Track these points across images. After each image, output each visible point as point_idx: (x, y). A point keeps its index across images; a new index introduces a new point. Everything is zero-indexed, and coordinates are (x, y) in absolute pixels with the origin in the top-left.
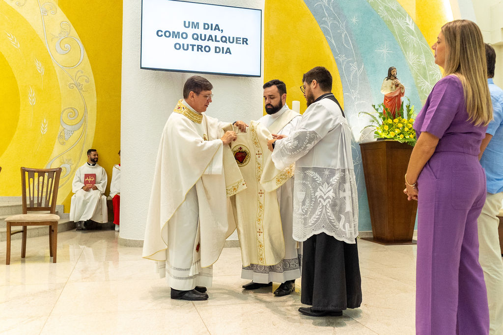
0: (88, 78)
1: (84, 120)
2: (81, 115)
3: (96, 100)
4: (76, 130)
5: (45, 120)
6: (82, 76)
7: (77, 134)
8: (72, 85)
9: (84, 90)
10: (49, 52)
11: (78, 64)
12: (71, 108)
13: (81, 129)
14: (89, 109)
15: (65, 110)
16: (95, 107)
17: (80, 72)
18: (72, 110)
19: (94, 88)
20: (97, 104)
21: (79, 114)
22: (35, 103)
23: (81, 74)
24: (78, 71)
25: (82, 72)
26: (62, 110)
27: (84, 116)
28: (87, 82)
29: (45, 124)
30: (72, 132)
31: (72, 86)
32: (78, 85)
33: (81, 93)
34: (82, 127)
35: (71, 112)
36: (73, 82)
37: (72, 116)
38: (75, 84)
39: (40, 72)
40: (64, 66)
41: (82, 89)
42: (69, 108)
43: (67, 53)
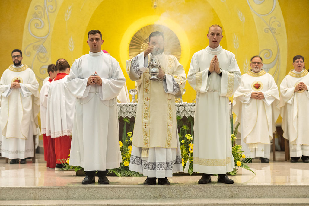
0: (280, 23)
1: (277, 58)
2: (274, 55)
3: (286, 41)
4: (271, 68)
5: (246, 61)
6: (274, 21)
7: (272, 70)
8: (267, 30)
9: (276, 33)
10: (249, 3)
11: (271, 11)
12: (267, 49)
13: (275, 67)
14: (281, 50)
16: (286, 48)
17: (273, 18)
18: (267, 51)
19: (285, 30)
20: (288, 44)
21: (274, 53)
22: (238, 47)
23: (274, 20)
25: (275, 18)
26: (260, 51)
27: (278, 55)
28: (279, 26)
29: (246, 64)
30: (268, 69)
31: (268, 31)
32: (272, 30)
33: (274, 36)
34: (276, 65)
35: (267, 53)
36: (268, 27)
37: (267, 56)
38: (269, 29)
39: (241, 20)
40: (260, 14)
41: (275, 32)
42: (265, 50)
43: (262, 3)
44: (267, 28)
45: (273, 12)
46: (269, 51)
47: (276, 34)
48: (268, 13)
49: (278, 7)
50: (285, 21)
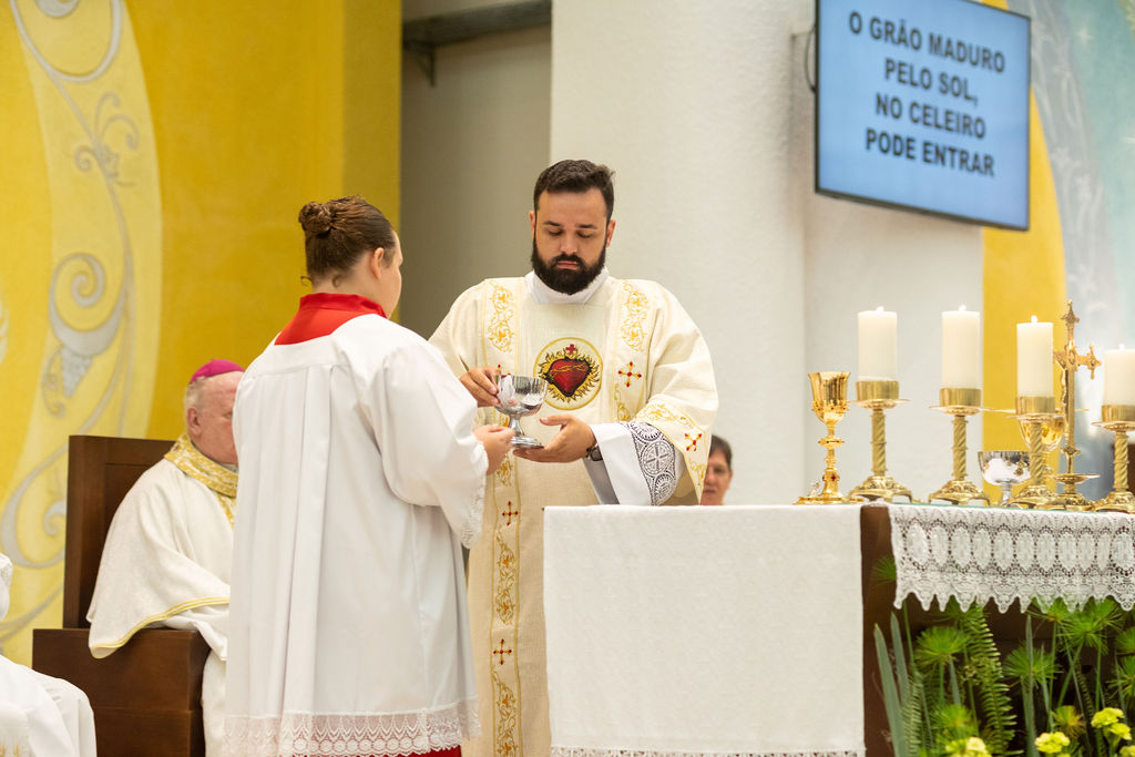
0: (136, 130)
1: (123, 309)
2: (113, 290)
4: (98, 354)
6: (112, 119)
7: (103, 366)
8: (86, 156)
9: (122, 178)
11: (104, 66)
12: (86, 257)
13: (114, 350)
14: (137, 265)
15: (62, 263)
17: (111, 100)
18: (84, 266)
19: (153, 170)
20: (164, 240)
21: (109, 282)
23: (115, 111)
24: (105, 97)
25: (117, 103)
26: (55, 262)
27: (125, 293)
28: (133, 143)
30: (88, 358)
31: (88, 161)
32: (104, 157)
33: (112, 192)
34: (118, 339)
35: (83, 273)
36: (88, 143)
37: (86, 292)
38: (93, 153)
40: (61, 71)
41: (116, 174)
42: (76, 256)
43: (70, 13)
44: (85, 149)
45: (109, 67)
46: (89, 263)
47: (120, 184)
48: (91, 72)
49: (130, 52)
50: (157, 126)
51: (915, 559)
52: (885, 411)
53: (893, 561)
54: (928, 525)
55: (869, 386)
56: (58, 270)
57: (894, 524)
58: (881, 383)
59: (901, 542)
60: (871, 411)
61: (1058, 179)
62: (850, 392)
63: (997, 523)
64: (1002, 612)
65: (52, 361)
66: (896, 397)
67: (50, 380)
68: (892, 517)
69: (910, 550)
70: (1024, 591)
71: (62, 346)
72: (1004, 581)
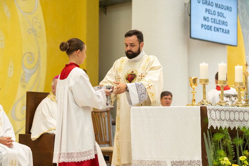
0: (41, 25)
1: (38, 64)
4: (33, 74)
5: (11, 63)
6: (36, 22)
7: (34, 77)
8: (30, 30)
11: (34, 11)
12: (30, 53)
13: (36, 73)
15: (25, 54)
18: (29, 55)
20: (47, 49)
22: (4, 46)
24: (34, 18)
25: (37, 19)
26: (23, 54)
27: (39, 61)
28: (40, 28)
29: (11, 67)
30: (30, 75)
31: (30, 32)
32: (34, 31)
33: (36, 39)
34: (37, 71)
37: (30, 60)
38: (31, 30)
39: (7, 16)
40: (24, 12)
41: (37, 35)
42: (28, 52)
44: (30, 29)
47: (37, 37)
48: (31, 12)
50: (45, 24)
51: (212, 118)
52: (206, 85)
53: (208, 118)
54: (215, 111)
55: (202, 80)
56: (24, 56)
57: (208, 110)
58: (205, 79)
59: (209, 114)
60: (203, 85)
61: (244, 35)
62: (198, 81)
63: (231, 110)
64: (232, 129)
65: (23, 76)
66: (208, 82)
67: (22, 80)
68: (207, 109)
69: (211, 116)
70: (237, 125)
71: (25, 72)
72: (232, 123)
